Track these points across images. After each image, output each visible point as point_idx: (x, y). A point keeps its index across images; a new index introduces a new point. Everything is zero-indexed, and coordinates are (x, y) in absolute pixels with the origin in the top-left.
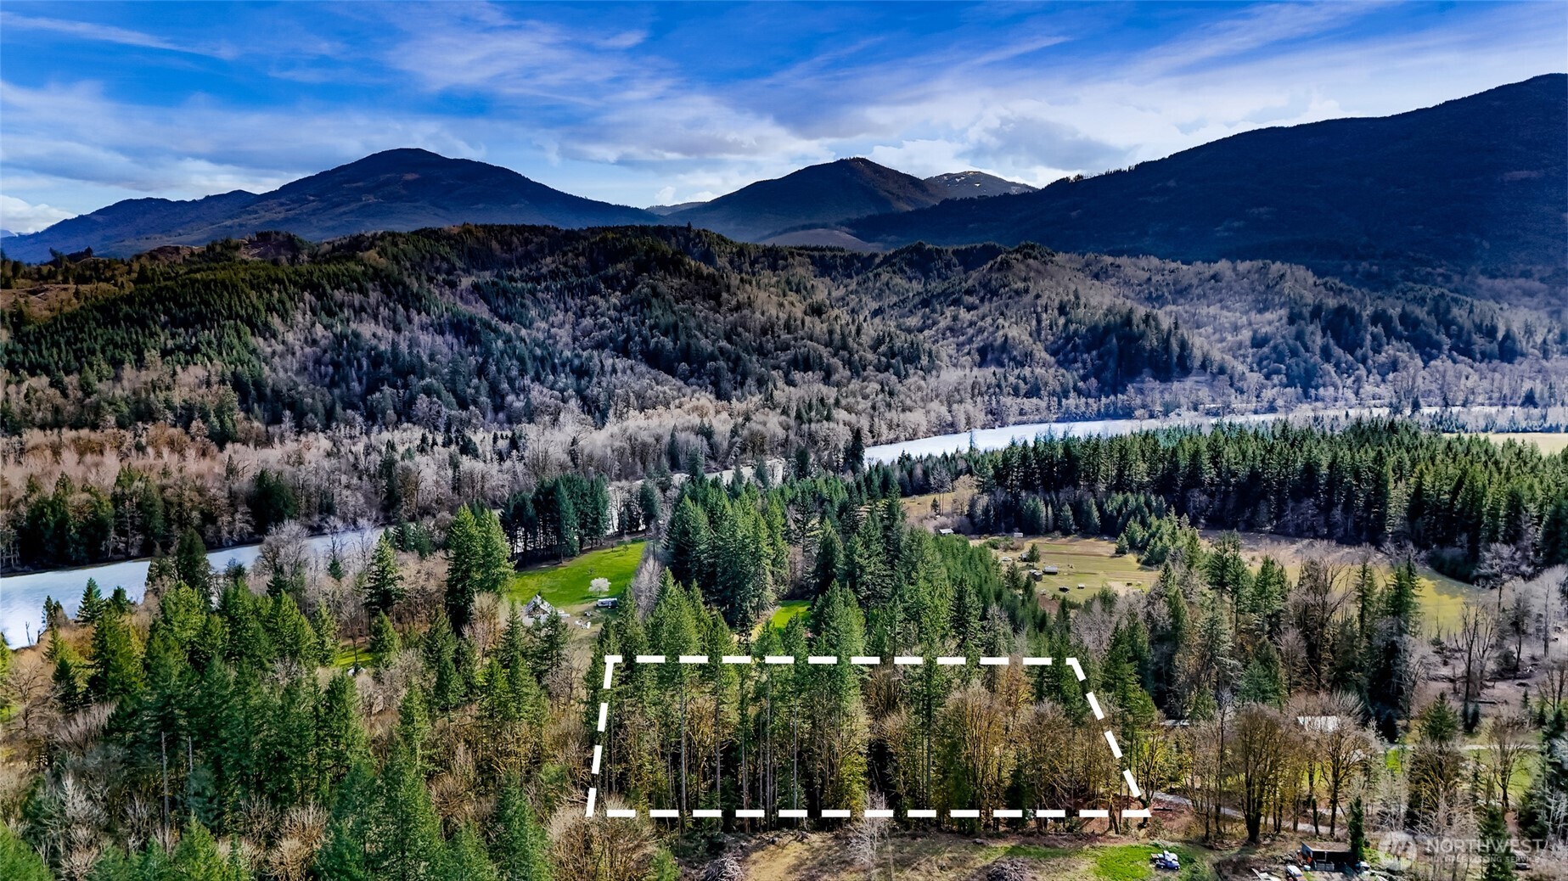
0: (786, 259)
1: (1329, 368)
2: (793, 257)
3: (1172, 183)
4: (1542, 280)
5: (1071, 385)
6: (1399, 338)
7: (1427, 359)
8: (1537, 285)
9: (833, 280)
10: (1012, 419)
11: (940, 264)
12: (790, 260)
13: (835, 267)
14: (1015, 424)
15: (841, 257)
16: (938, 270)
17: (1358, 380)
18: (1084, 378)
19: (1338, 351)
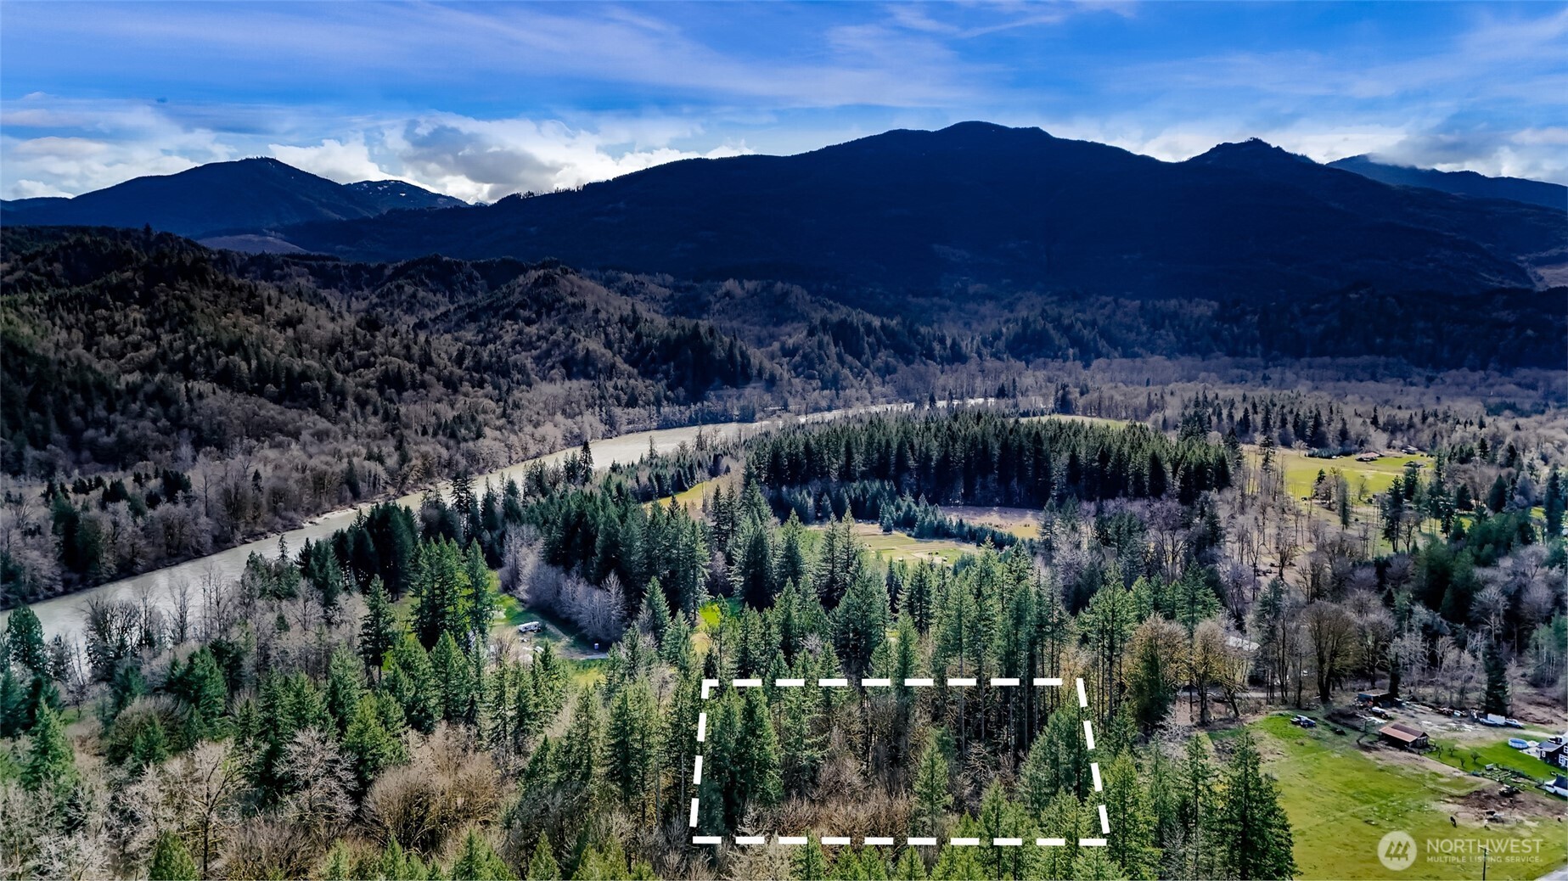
0: (282, 269)
1: (846, 371)
2: (289, 267)
3: (622, 205)
4: (951, 298)
5: (662, 394)
6: (886, 347)
7: (908, 363)
8: (948, 302)
9: (342, 291)
10: (624, 428)
11: (462, 277)
12: (286, 269)
13: (341, 279)
14: (628, 432)
15: (345, 268)
16: (462, 283)
17: (868, 382)
18: (670, 387)
19: (849, 358)
